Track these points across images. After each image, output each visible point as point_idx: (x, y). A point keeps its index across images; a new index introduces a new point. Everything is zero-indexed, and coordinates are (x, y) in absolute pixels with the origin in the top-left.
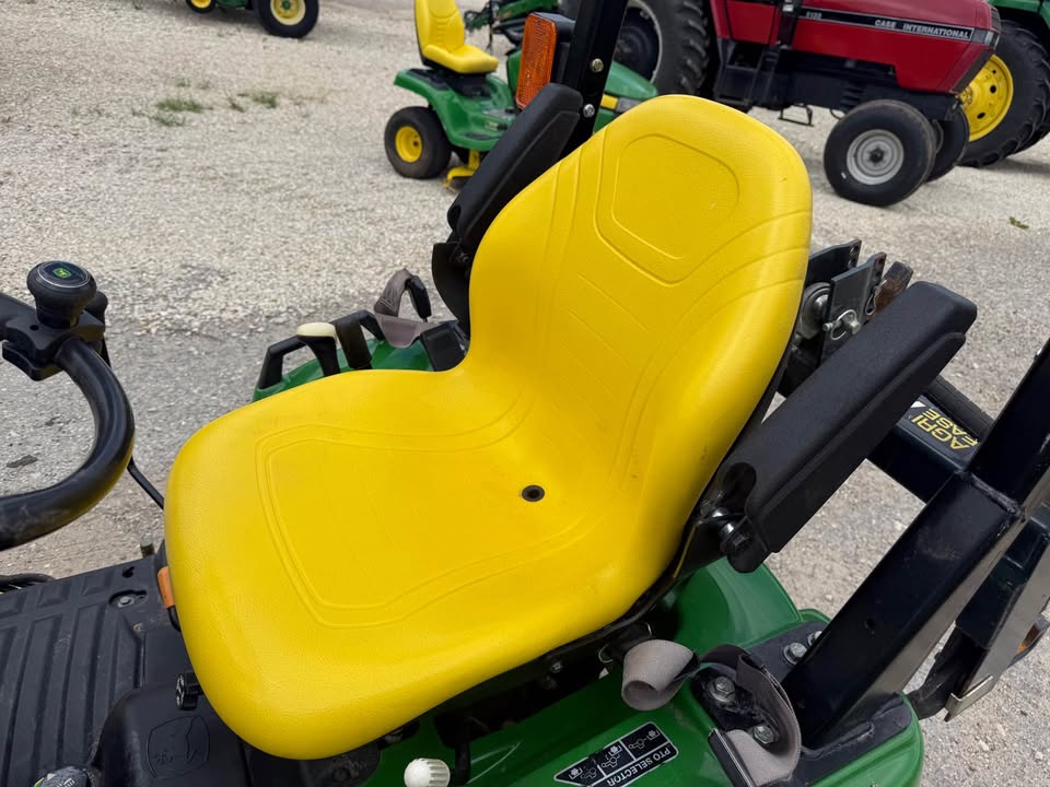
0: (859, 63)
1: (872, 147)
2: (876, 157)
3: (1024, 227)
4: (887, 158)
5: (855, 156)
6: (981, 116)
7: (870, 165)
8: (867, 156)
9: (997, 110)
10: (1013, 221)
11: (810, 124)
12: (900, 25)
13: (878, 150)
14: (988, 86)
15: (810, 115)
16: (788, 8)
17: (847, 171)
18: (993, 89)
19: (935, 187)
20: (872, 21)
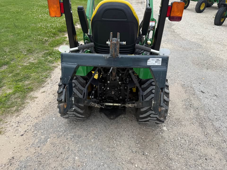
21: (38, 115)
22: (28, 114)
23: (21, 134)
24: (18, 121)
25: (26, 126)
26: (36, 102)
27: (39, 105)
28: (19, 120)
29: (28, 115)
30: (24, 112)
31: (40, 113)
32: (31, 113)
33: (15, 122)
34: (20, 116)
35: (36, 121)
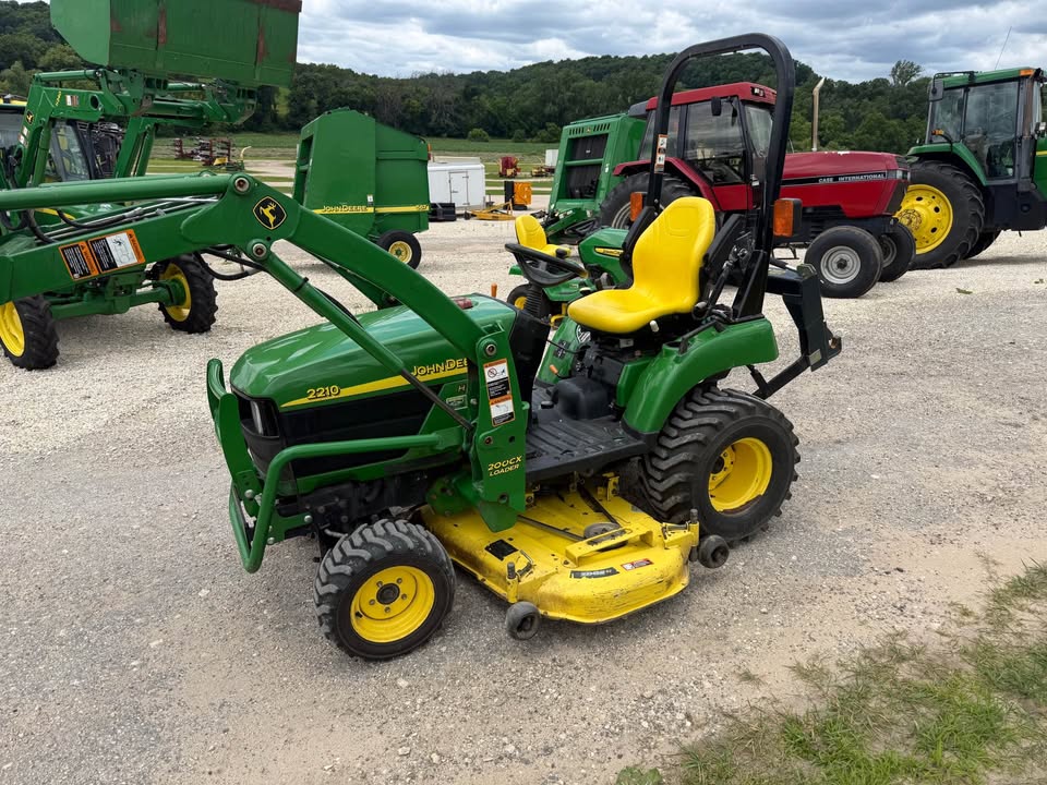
0: (815, 208)
1: (837, 259)
2: (842, 265)
3: (969, 293)
4: (850, 263)
5: (827, 267)
6: (934, 230)
7: (839, 271)
8: (835, 266)
9: (945, 224)
10: (959, 291)
11: (795, 258)
12: (836, 179)
13: (841, 260)
14: (932, 208)
15: (794, 252)
16: (756, 184)
17: (824, 278)
18: (937, 210)
19: (900, 282)
20: (816, 180)
21: (832, 595)
22: (862, 619)
23: (901, 574)
24: (902, 617)
25: (881, 586)
26: (812, 648)
27: (810, 629)
28: (898, 619)
29: (863, 617)
30: (872, 635)
31: (820, 598)
32: (850, 617)
33: (914, 620)
34: (891, 631)
35: (846, 583)
